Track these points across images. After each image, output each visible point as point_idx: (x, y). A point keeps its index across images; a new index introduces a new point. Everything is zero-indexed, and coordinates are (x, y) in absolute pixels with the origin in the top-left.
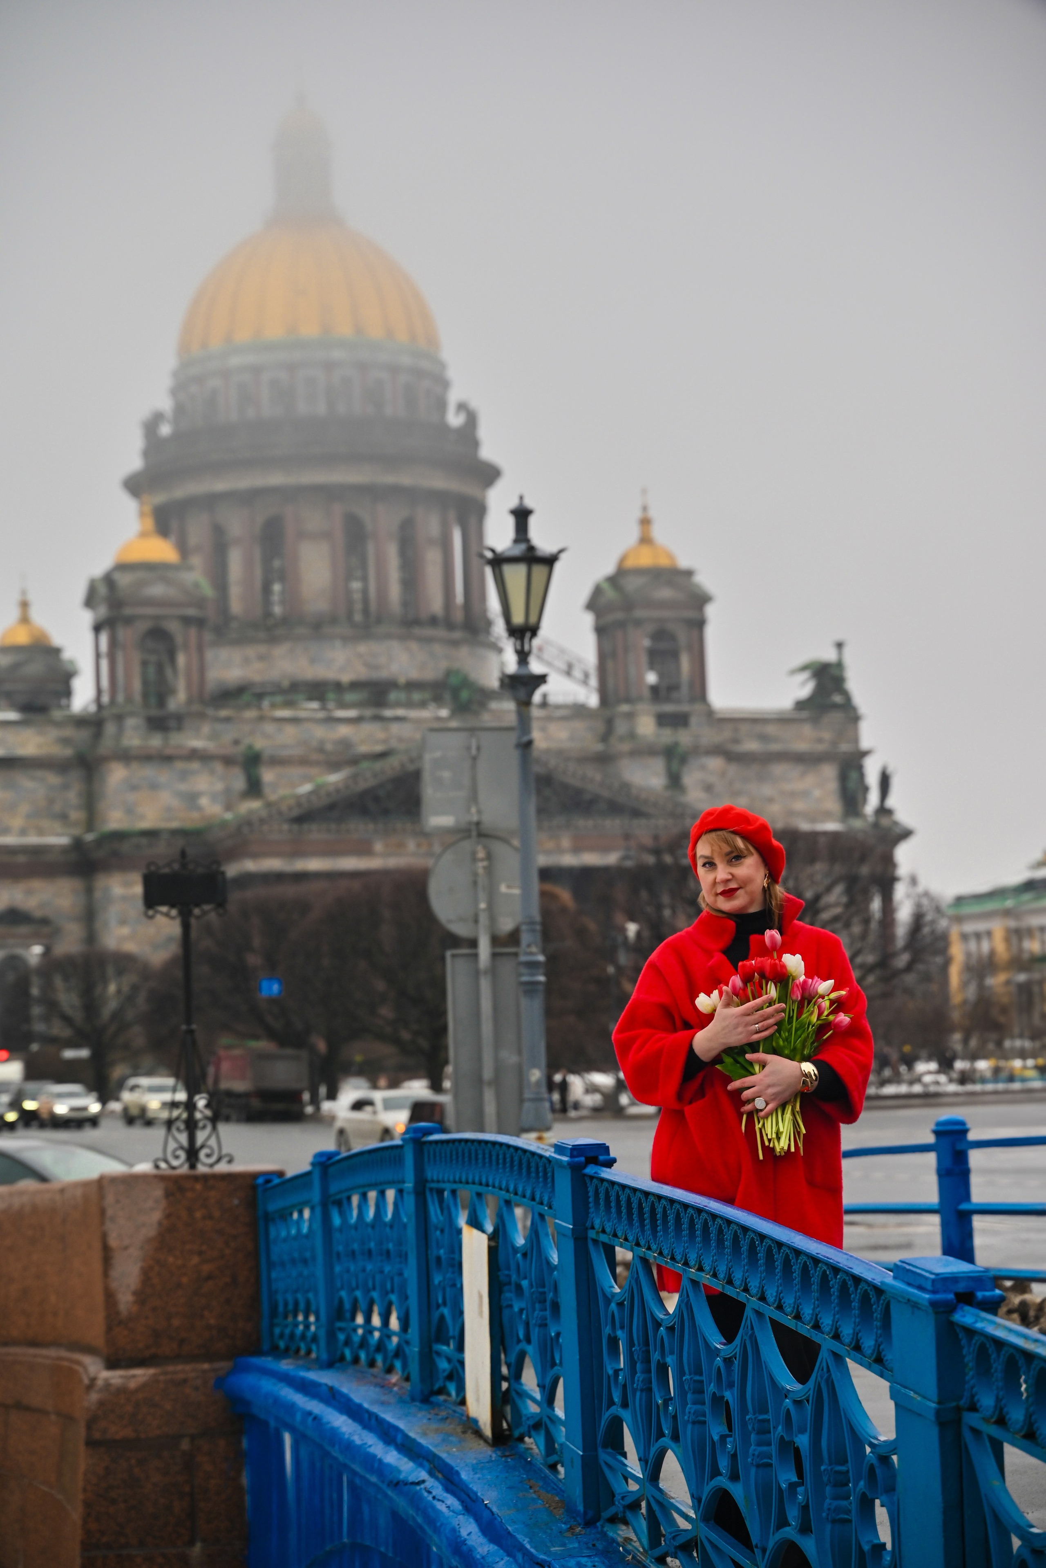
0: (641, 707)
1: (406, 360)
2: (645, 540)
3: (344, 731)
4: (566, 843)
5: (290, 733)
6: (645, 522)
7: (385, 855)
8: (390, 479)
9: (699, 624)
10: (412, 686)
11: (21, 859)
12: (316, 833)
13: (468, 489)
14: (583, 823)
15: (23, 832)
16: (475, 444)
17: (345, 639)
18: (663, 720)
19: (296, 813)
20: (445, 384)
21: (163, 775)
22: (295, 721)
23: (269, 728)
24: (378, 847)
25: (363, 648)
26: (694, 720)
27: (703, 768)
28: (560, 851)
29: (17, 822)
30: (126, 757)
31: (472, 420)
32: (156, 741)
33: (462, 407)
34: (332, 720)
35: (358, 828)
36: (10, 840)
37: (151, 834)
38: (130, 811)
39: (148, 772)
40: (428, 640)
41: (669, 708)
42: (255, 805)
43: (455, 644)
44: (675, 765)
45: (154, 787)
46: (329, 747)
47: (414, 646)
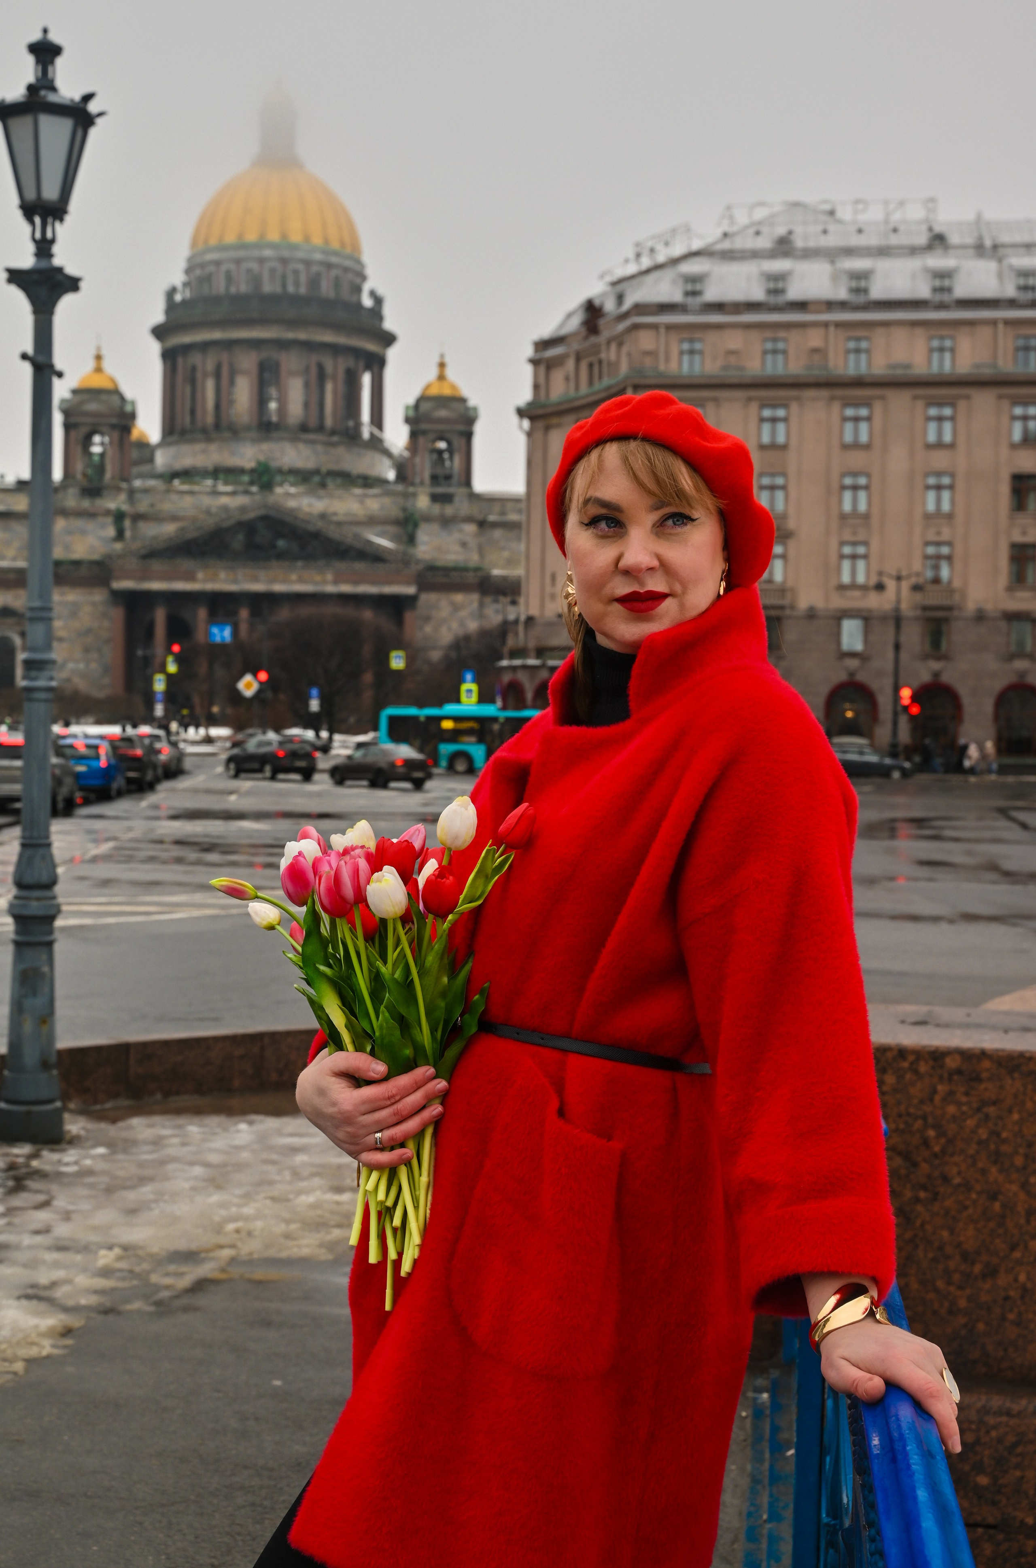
0: (420, 490)
1: (318, 256)
2: (441, 377)
3: (224, 500)
4: (329, 577)
5: (188, 500)
6: (442, 365)
7: (204, 581)
8: (290, 335)
9: (468, 436)
10: (293, 472)
11: (12, 576)
12: (156, 565)
13: (371, 346)
14: (342, 566)
15: (14, 559)
16: (380, 318)
17: (254, 441)
18: (435, 498)
19: (143, 552)
20: (364, 278)
21: (89, 525)
22: (191, 493)
23: (174, 497)
24: (200, 575)
25: (265, 446)
26: (457, 499)
27: (461, 531)
28: (325, 582)
29: (11, 553)
30: (65, 513)
31: (378, 301)
32: (86, 504)
33: (373, 294)
34: (215, 493)
35: (186, 564)
36: (5, 564)
37: (77, 563)
38: (67, 548)
39: (79, 523)
40: (313, 442)
41: (440, 490)
42: (118, 546)
43: (334, 445)
44: (410, 528)
45: (83, 532)
46: (214, 510)
47: (301, 446)
